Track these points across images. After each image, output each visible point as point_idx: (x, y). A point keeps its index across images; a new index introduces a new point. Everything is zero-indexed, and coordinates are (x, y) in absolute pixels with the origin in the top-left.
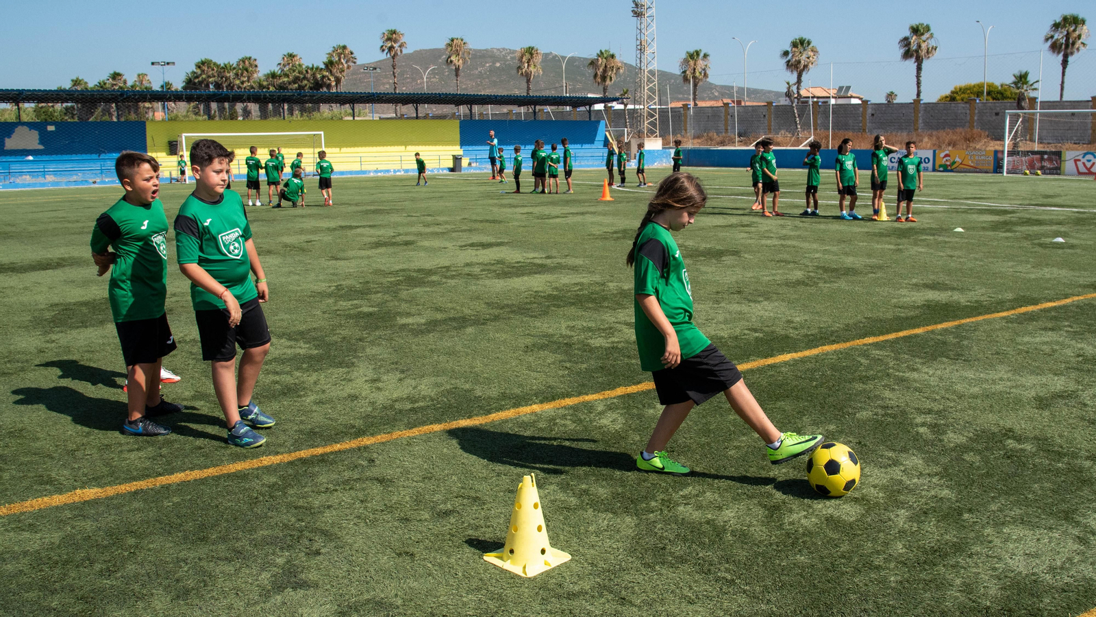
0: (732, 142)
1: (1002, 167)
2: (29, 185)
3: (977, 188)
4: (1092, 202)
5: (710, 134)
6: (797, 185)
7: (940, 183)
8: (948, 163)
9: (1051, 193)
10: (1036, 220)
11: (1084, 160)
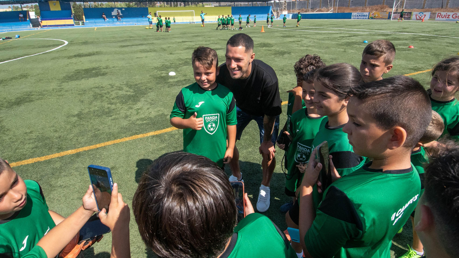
0: (309, 11)
1: (391, 17)
2: (119, 25)
3: (380, 25)
4: (419, 30)
5: (303, 9)
6: (322, 25)
7: (369, 23)
8: (373, 16)
9: (405, 27)
10: (398, 38)
11: (419, 15)
